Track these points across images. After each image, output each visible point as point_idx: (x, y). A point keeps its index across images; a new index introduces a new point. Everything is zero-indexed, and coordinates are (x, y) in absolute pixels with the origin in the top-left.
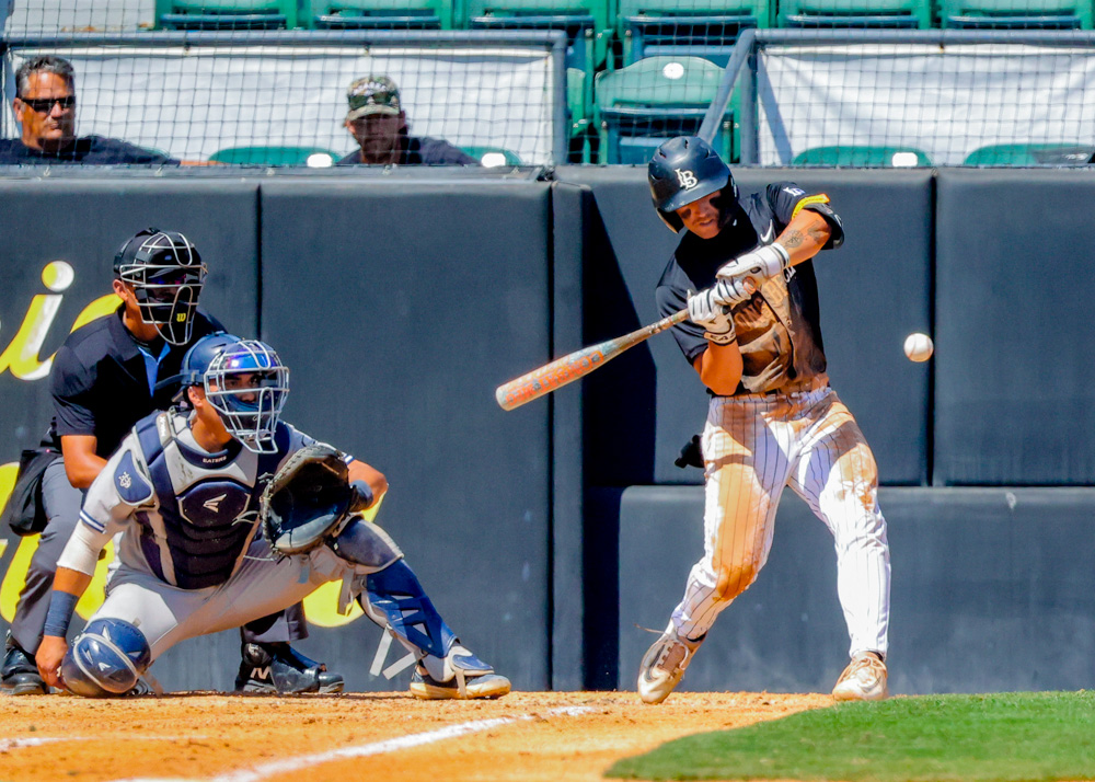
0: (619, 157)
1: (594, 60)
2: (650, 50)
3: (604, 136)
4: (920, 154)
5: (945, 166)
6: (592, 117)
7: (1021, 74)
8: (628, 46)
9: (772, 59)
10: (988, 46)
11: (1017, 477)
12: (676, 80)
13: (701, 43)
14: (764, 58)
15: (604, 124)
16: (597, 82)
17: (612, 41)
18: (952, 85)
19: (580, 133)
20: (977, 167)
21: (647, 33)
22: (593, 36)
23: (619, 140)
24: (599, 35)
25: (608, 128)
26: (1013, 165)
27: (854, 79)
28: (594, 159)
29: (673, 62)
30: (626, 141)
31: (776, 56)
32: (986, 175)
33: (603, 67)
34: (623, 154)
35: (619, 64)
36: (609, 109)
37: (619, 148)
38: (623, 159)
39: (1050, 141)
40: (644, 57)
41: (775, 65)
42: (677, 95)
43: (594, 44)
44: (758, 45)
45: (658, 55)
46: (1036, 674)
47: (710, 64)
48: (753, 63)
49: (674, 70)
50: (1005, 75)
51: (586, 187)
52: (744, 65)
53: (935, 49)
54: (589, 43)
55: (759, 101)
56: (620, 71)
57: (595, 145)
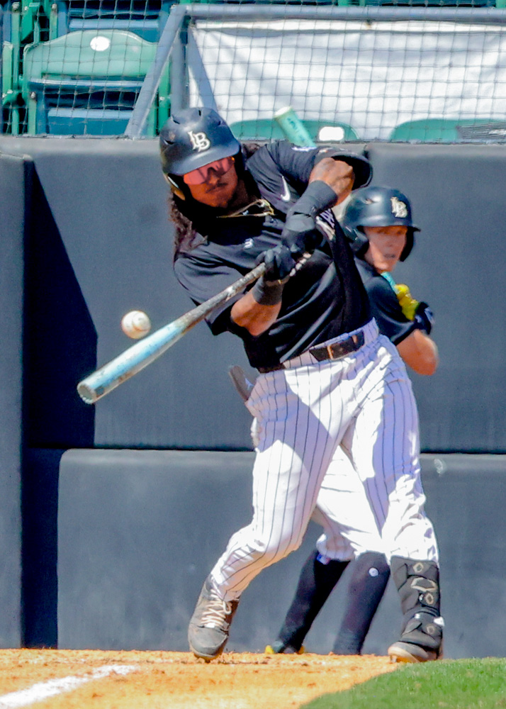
0: (48, 128)
1: (20, 34)
2: (75, 24)
3: (32, 107)
4: (348, 129)
5: (377, 140)
6: (19, 88)
7: (452, 51)
8: (53, 19)
9: (203, 34)
10: (421, 23)
11: (445, 445)
12: (101, 53)
13: (126, 17)
14: (195, 33)
15: (33, 95)
16: (25, 54)
17: (38, 15)
18: (386, 62)
19: (8, 104)
20: (407, 142)
21: (73, 7)
22: (20, 9)
23: (47, 112)
24: (26, 8)
25: (36, 99)
26: (443, 141)
27: (288, 54)
28: (23, 129)
29: (97, 36)
30: (53, 112)
31: (207, 30)
32: (416, 149)
33: (29, 39)
34: (52, 124)
35: (44, 37)
36: (38, 81)
37: (47, 119)
38: (51, 129)
39: (480, 117)
40: (69, 31)
41: (208, 40)
42: (101, 68)
43: (21, 17)
44: (188, 20)
45: (84, 29)
46: (462, 636)
47: (134, 37)
48: (185, 38)
49: (100, 43)
50: (437, 51)
51: (27, 157)
52: (177, 40)
53: (364, 26)
54: (16, 16)
55: (191, 75)
56: (46, 44)
57: (23, 115)
